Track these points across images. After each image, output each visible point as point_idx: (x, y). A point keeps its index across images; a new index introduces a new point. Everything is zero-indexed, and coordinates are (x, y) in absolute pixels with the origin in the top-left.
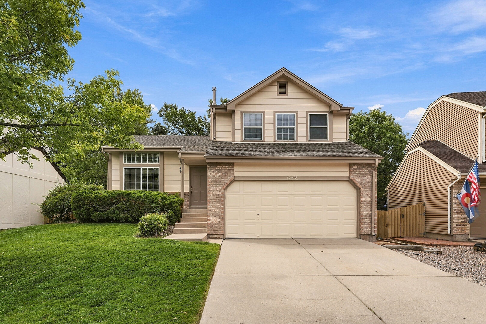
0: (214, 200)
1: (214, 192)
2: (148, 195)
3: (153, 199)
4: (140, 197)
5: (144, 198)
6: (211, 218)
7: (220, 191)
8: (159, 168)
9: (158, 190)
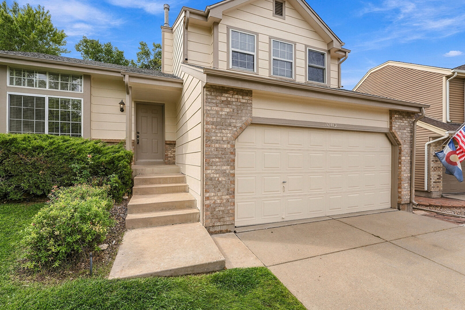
0: (217, 160)
1: (217, 143)
2: (61, 143)
3: (74, 152)
4: (42, 148)
5: (51, 151)
6: (213, 194)
7: (228, 143)
8: (82, 100)
9: (80, 135)
